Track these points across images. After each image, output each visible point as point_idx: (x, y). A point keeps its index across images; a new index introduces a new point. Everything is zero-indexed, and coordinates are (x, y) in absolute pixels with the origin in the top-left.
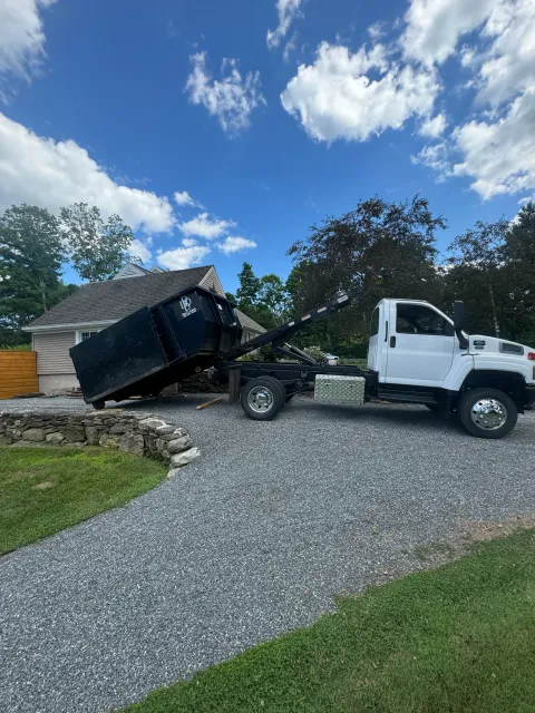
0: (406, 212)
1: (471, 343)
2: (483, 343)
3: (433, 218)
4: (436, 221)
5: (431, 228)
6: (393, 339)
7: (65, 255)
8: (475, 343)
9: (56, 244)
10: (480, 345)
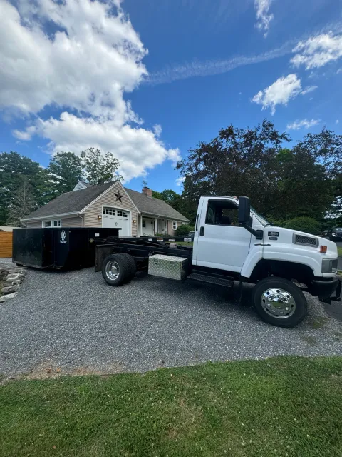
0: (259, 132)
1: (266, 234)
2: (277, 234)
3: (280, 134)
4: (282, 137)
5: (278, 142)
6: (203, 229)
7: (84, 177)
8: (270, 234)
9: (80, 172)
10: (274, 236)
